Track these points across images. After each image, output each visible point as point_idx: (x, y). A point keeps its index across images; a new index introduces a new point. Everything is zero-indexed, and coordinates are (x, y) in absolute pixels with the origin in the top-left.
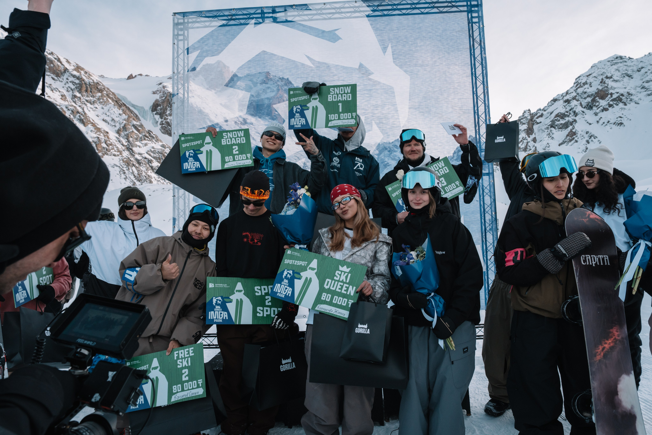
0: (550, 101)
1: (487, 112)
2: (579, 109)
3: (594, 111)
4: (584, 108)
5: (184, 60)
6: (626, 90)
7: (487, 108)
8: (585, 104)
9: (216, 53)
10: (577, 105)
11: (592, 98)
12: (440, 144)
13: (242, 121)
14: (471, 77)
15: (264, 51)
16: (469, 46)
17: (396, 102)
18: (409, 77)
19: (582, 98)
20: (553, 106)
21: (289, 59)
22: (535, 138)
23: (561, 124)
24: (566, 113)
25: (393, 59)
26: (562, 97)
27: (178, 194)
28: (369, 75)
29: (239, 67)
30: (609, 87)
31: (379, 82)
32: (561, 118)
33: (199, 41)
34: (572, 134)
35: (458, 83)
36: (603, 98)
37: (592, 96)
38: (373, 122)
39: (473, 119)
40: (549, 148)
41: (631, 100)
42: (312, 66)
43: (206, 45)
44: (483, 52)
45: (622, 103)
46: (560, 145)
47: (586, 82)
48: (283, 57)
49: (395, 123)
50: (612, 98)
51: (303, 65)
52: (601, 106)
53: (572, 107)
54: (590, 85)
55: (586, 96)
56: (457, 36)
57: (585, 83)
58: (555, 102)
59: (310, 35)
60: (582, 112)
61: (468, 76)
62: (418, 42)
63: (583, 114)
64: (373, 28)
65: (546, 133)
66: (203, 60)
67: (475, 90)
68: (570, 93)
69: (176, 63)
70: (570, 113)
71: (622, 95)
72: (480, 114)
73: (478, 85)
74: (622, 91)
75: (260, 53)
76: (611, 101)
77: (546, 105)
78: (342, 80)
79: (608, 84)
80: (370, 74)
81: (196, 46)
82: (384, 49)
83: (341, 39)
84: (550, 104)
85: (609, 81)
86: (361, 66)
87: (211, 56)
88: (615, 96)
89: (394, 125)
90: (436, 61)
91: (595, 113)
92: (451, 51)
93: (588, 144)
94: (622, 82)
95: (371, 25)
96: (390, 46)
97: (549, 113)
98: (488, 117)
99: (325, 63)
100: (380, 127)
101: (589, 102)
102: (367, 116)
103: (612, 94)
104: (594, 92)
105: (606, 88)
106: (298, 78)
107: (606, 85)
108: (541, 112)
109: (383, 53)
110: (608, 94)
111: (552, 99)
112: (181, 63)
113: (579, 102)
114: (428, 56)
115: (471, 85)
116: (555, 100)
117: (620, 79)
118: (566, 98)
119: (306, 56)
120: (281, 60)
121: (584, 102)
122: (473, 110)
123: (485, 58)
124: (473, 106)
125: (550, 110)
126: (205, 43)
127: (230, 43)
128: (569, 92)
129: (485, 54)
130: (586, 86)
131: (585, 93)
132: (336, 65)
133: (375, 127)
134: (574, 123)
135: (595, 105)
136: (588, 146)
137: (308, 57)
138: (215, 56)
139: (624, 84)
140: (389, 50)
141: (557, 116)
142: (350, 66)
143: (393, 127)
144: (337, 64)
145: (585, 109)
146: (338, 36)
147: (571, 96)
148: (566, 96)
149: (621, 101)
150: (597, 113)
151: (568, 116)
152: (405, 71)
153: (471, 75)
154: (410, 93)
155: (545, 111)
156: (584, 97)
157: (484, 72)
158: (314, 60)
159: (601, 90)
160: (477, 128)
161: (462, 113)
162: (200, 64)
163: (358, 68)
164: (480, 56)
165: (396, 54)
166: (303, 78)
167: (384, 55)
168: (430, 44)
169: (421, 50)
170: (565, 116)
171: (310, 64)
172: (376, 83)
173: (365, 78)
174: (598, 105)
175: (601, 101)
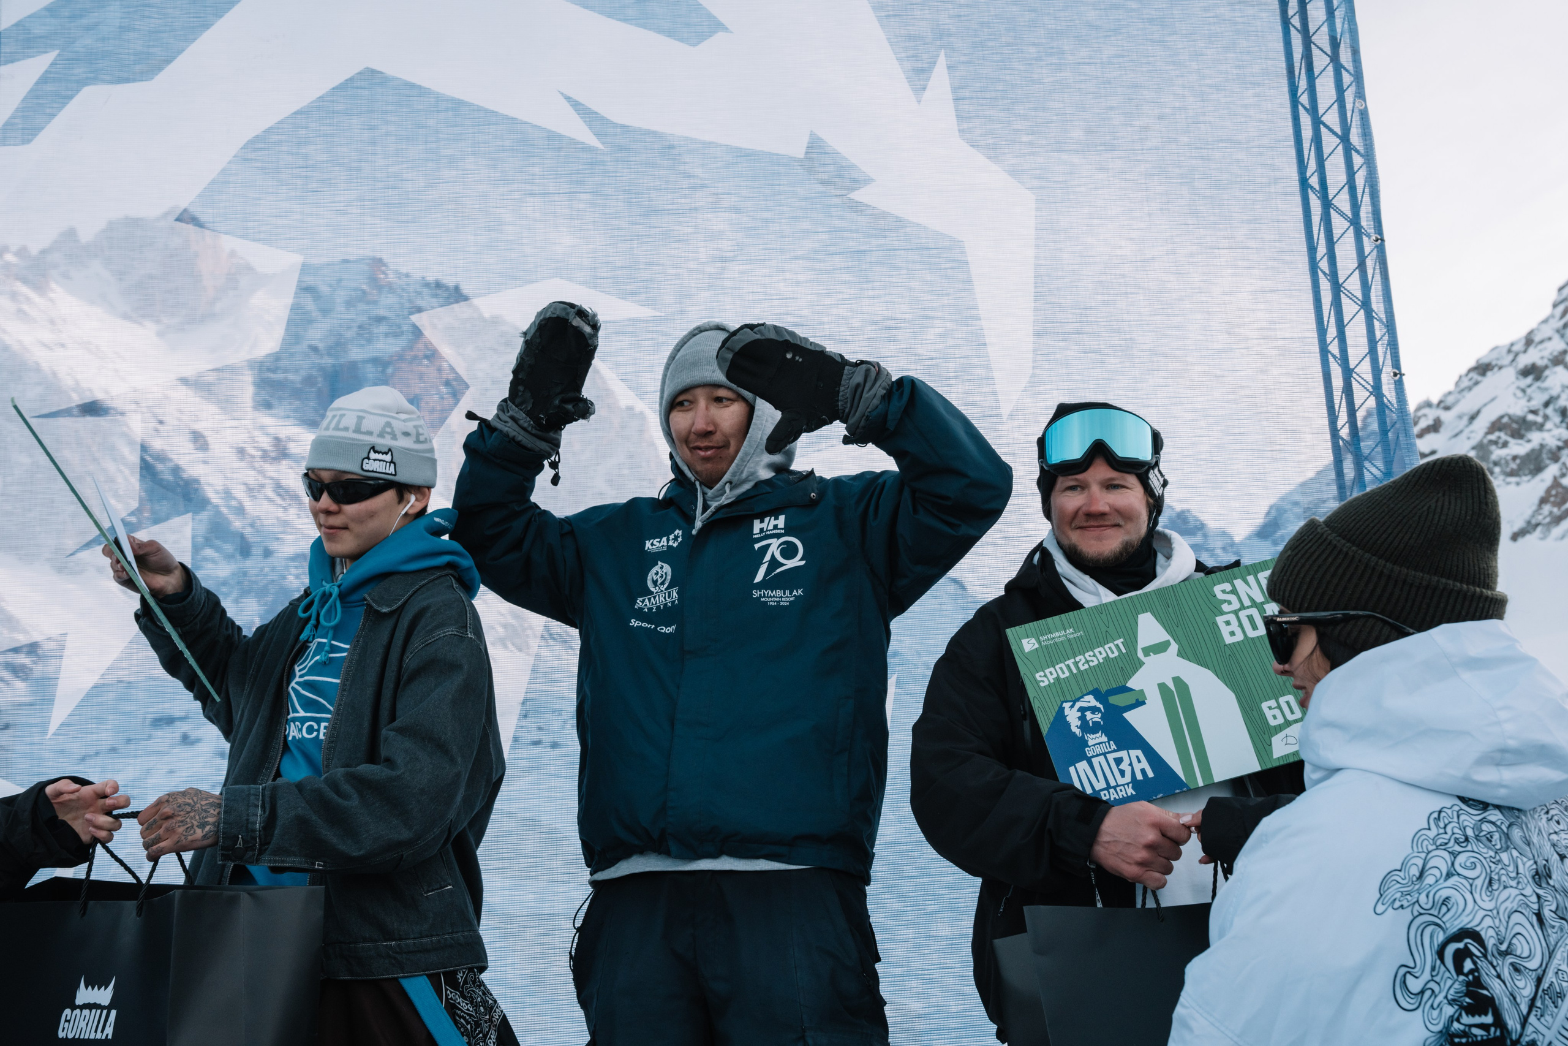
0: (1464, 371)
1: (1384, 349)
7: (1383, 331)
9: (137, 68)
13: (269, 448)
14: (1299, 199)
15: (373, 72)
16: (1284, 66)
17: (975, 307)
18: (1033, 197)
20: (1476, 389)
21: (487, 111)
23: (1515, 458)
24: (1531, 417)
25: (960, 118)
26: (1511, 357)
28: (853, 189)
29: (250, 135)
31: (899, 219)
32: (1513, 436)
35: (1249, 222)
39: (1321, 379)
42: (593, 141)
43: (88, 29)
44: (1350, 93)
46: (1515, 537)
48: (461, 102)
49: (977, 398)
51: (553, 137)
53: (1554, 393)
56: (1236, 24)
58: (1484, 375)
59: (586, 7)
61: (1289, 193)
62: (1066, 48)
66: (71, 97)
67: (1322, 255)
68: (1542, 342)
70: (1546, 417)
72: (1352, 356)
73: (1336, 233)
75: (351, 79)
77: (1451, 387)
78: (730, 209)
80: (857, 183)
81: (38, 30)
82: (919, 76)
83: (726, 29)
84: (1466, 383)
86: (815, 146)
87: (111, 82)
90: (1146, 129)
92: (1211, 86)
96: (942, 62)
97: (1465, 420)
99: (655, 134)
106: (532, 194)
108: (1431, 415)
109: (911, 94)
111: (1472, 363)
114: (1112, 108)
115: (1305, 233)
116: (1483, 369)
118: (1524, 361)
119: (568, 99)
120: (450, 114)
123: (1364, 115)
124: (1316, 324)
125: (1468, 404)
127: (206, 26)
128: (1537, 339)
132: (703, 143)
137: (576, 105)
138: (134, 80)
140: (940, 79)
141: (1496, 426)
142: (766, 149)
144: (707, 138)
146: (710, 16)
147: (1546, 353)
148: (1525, 351)
151: (1540, 427)
152: (1014, 172)
153: (1299, 189)
154: (1037, 267)
155: (1447, 408)
157: (1360, 172)
158: (603, 119)
161: (1273, 353)
162: (53, 115)
163: (802, 156)
164: (1336, 106)
165: (971, 98)
166: (556, 198)
167: (919, 102)
168: (1118, 56)
169: (1080, 82)
170: (1529, 429)
171: (587, 136)
172: (886, 223)
173: (836, 201)
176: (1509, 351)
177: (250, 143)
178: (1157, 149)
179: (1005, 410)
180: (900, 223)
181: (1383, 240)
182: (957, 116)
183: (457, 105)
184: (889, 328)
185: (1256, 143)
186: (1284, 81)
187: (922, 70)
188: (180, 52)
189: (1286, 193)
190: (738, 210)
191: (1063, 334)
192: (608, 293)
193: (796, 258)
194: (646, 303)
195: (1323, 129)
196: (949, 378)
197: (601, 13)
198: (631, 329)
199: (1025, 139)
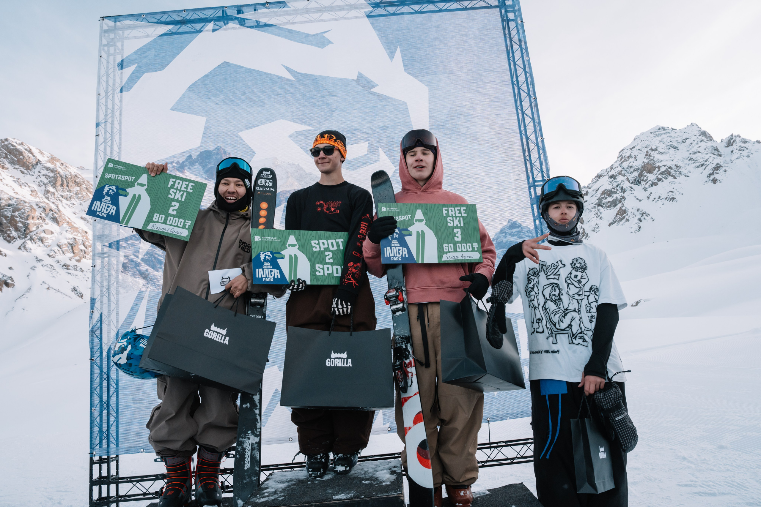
0: (594, 177)
1: (538, 131)
2: (626, 185)
3: (643, 187)
4: (632, 183)
5: (114, 77)
6: (674, 163)
7: (537, 125)
8: (632, 179)
9: (160, 67)
10: (624, 180)
11: (639, 172)
12: (477, 176)
14: (511, 86)
15: (226, 63)
16: (504, 47)
17: (411, 122)
18: (426, 89)
19: (628, 172)
20: (597, 182)
21: (260, 71)
23: (609, 202)
24: (613, 190)
25: (405, 66)
26: (607, 173)
28: (372, 88)
29: (191, 84)
30: (656, 159)
31: (386, 96)
32: (608, 196)
33: (136, 53)
34: (622, 213)
35: (495, 94)
36: (650, 172)
37: (638, 170)
38: (380, 149)
39: (520, 140)
40: (599, 229)
41: (680, 173)
42: (292, 78)
43: (146, 57)
44: (525, 55)
45: (671, 176)
46: (610, 225)
47: (631, 155)
48: (252, 70)
50: (659, 172)
51: (280, 78)
52: (650, 181)
53: (619, 183)
54: (635, 158)
55: (632, 170)
56: (489, 35)
57: (630, 157)
58: (599, 178)
59: (290, 40)
60: (630, 188)
61: (508, 85)
62: (437, 44)
63: (631, 190)
64: (374, 28)
65: (594, 213)
66: (141, 77)
67: (518, 104)
68: (615, 168)
70: (617, 190)
71: (670, 168)
72: (528, 134)
74: (669, 164)
75: (220, 65)
76: (659, 175)
77: (591, 182)
78: (334, 96)
79: (654, 157)
80: (373, 86)
81: (132, 58)
82: (392, 54)
83: (332, 43)
84: (594, 181)
85: (655, 153)
86: (360, 76)
87: (152, 72)
88: (663, 169)
90: (462, 67)
91: (644, 188)
92: (481, 54)
93: (640, 223)
94: (668, 154)
95: (372, 24)
96: (398, 50)
97: (595, 191)
98: (540, 137)
99: (311, 75)
100: (390, 156)
101: (636, 177)
102: (370, 142)
103: (659, 167)
104: (641, 166)
105: (652, 161)
106: (274, 95)
107: (652, 158)
109: (389, 59)
110: (655, 168)
111: (596, 175)
113: (626, 177)
114: (451, 61)
115: (513, 97)
116: (599, 176)
117: (666, 151)
118: (611, 174)
119: (284, 66)
120: (249, 73)
121: (631, 177)
122: (518, 129)
123: (529, 61)
124: (517, 124)
125: (595, 187)
126: (144, 55)
127: (178, 53)
128: (614, 167)
129: (528, 56)
130: (631, 160)
131: (631, 167)
132: (326, 77)
133: (383, 155)
134: (623, 200)
135: (643, 180)
136: (641, 224)
137: (287, 68)
138: (158, 71)
139: (670, 156)
140: (398, 54)
141: (603, 193)
142: (345, 78)
144: (327, 75)
145: (633, 184)
146: (327, 39)
147: (616, 171)
148: (611, 171)
149: (669, 175)
150: (646, 188)
151: (616, 193)
152: (421, 81)
154: (429, 109)
155: (590, 188)
156: (630, 172)
157: (529, 79)
158: (294, 71)
159: (648, 164)
160: (527, 154)
161: (504, 133)
162: (136, 82)
163: (356, 79)
164: (521, 59)
165: (408, 60)
166: (281, 96)
167: (392, 61)
168: (453, 46)
169: (441, 54)
170: (613, 193)
171: (290, 77)
172: (382, 98)
173: (367, 92)
174: (646, 180)
175: (648, 175)
176: (606, 171)
177: (191, 86)
178: (466, 73)
180: (386, 98)
181: (536, 98)
182: (404, 65)
183: (251, 71)
184: (384, 129)
185: (496, 70)
186: (505, 52)
187: (393, 52)
188: (171, 61)
189: (506, 85)
190: (336, 96)
191: (438, 129)
192: (297, 123)
193: (355, 109)
194: (309, 125)
195: (517, 66)
197: (294, 41)
198: (304, 133)
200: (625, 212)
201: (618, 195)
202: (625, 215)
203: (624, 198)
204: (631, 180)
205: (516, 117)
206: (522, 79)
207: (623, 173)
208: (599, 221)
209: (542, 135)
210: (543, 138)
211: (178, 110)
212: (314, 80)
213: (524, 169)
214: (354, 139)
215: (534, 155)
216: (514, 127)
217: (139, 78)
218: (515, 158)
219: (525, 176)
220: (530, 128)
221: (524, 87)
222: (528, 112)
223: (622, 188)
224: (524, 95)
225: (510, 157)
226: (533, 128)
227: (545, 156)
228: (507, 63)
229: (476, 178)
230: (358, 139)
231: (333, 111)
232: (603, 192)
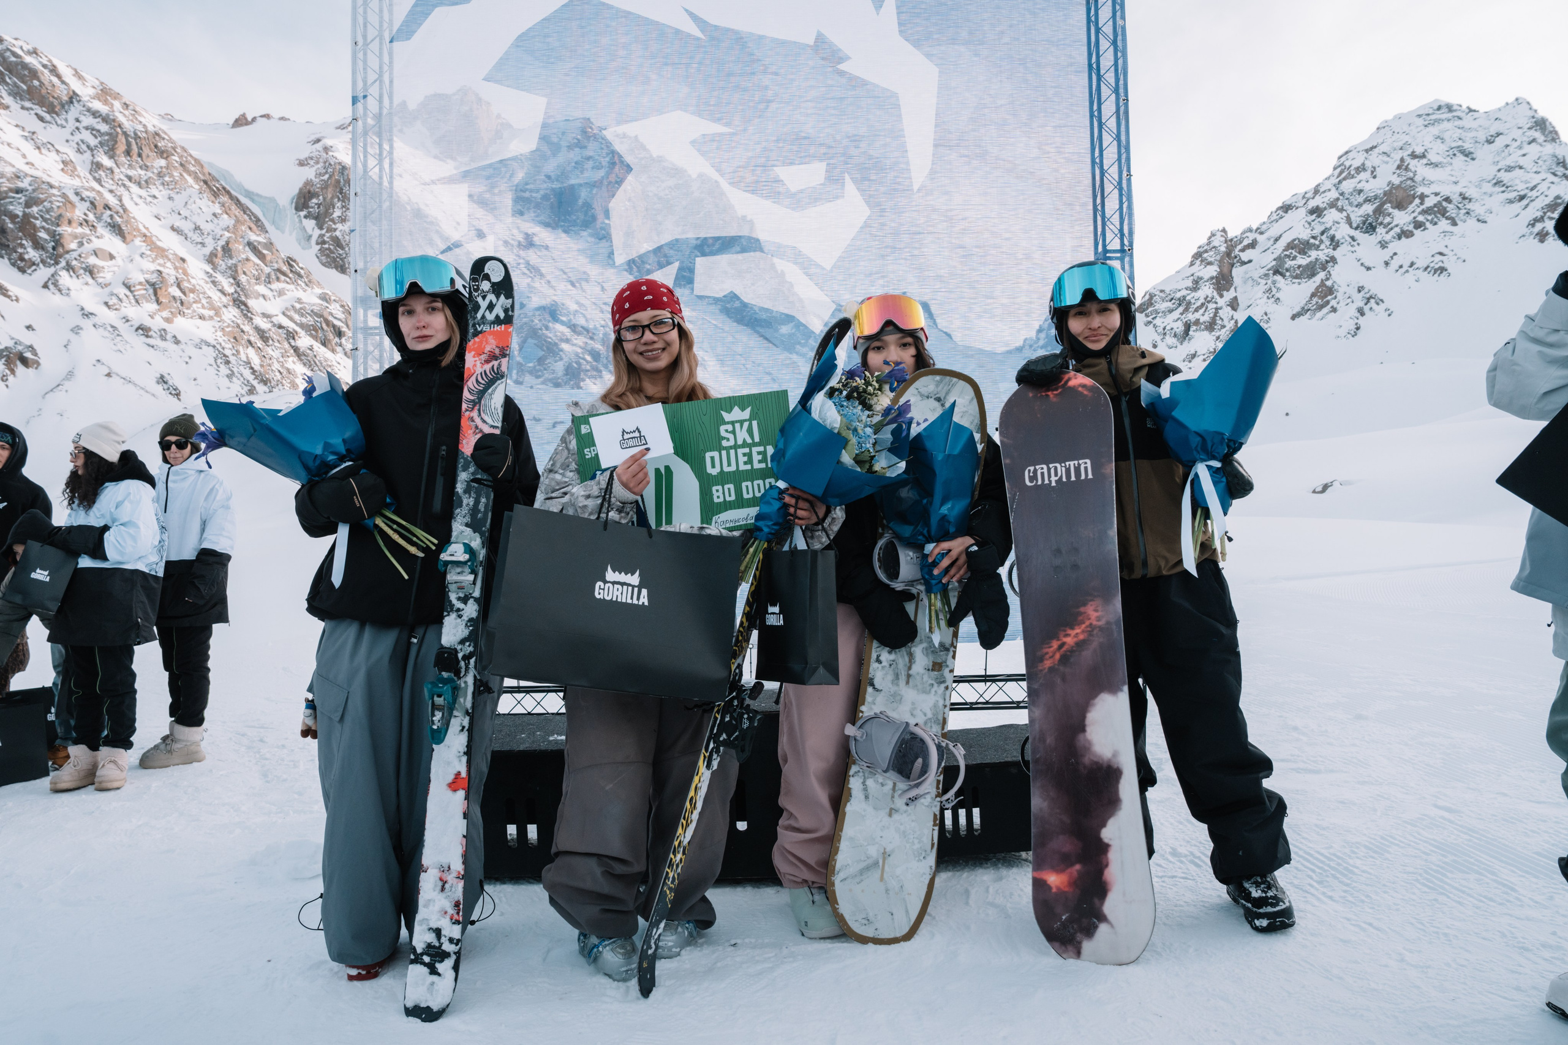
0: (1274, 209)
1: (1123, 161)
2: (1343, 232)
3: (1379, 238)
4: (1356, 228)
5: (381, 11)
7: (1123, 150)
8: (1359, 219)
10: (1340, 220)
11: (1375, 206)
12: (1007, 235)
14: (1086, 75)
17: (903, 130)
18: (938, 70)
19: (1351, 204)
20: (1280, 221)
21: (643, 17)
22: (1236, 298)
23: (1299, 267)
24: (1312, 241)
25: (900, 24)
26: (1304, 201)
27: (366, 345)
28: (839, 63)
29: (520, 33)
30: (1418, 178)
31: (863, 80)
32: (1300, 253)
34: (1325, 293)
35: (1055, 87)
36: (1400, 206)
37: (1375, 199)
38: (847, 176)
39: (1090, 176)
41: (1467, 213)
42: (699, 34)
44: (1118, 14)
45: (1447, 218)
46: (1294, 317)
47: (1363, 164)
48: (629, 13)
49: (900, 180)
50: (1422, 207)
51: (678, 32)
53: (1328, 226)
54: (1372, 172)
55: (1360, 199)
57: (1361, 169)
58: (1286, 212)
60: (1350, 240)
61: (1080, 72)
63: (1353, 243)
65: (1263, 287)
66: (429, 14)
67: (1095, 107)
68: (1324, 192)
69: (361, 20)
70: (1321, 241)
71: (1447, 200)
72: (1106, 164)
74: (1446, 191)
76: (1420, 213)
77: (1265, 219)
78: (772, 73)
79: (1415, 174)
80: (841, 60)
82: (878, 1)
84: (1275, 217)
85: (1418, 164)
86: (820, 39)
88: (1430, 202)
89: (897, 186)
90: (1002, 32)
91: (1380, 242)
92: (1040, 9)
93: (1360, 317)
94: (1449, 168)
97: (1272, 240)
98: (1125, 174)
99: (732, 31)
100: (863, 190)
101: (1368, 215)
102: (832, 161)
103: (1423, 197)
104: (1382, 191)
105: (1409, 182)
106: (666, 64)
107: (1411, 175)
108: (1252, 236)
109: (873, 9)
110: (1414, 197)
111: (1280, 204)
112: (374, 19)
113: (1345, 214)
114: (984, 20)
115: (1088, 94)
116: (1286, 208)
118: (1312, 204)
119: (686, 10)
121: (1357, 215)
122: (1089, 155)
123: (1124, 28)
124: (1089, 145)
125: (1274, 231)
128: (1322, 190)
129: (1123, 18)
130: (1363, 176)
131: (1360, 191)
132: (759, 36)
133: (850, 188)
134: (1331, 264)
135: (1381, 224)
136: (1362, 321)
137: (692, 15)
139: (1453, 173)
140: (890, 0)
141: (1290, 246)
142: (793, 40)
143: (895, 190)
144: (762, 33)
145: (1358, 231)
147: (1326, 200)
148: (1313, 198)
149: (1443, 215)
150: (1387, 243)
151: (1317, 248)
152: (928, 56)
153: (1086, 69)
154: (937, 109)
155: (1262, 233)
156: (1356, 203)
157: (1120, 62)
158: (705, 22)
159: (1399, 187)
160: (1099, 201)
161: (1063, 161)
162: (421, 24)
163: (812, 44)
164: (1110, 22)
165: (907, 12)
166: (679, 66)
167: (878, 14)
170: (1310, 249)
171: (696, 32)
172: (856, 82)
173: (830, 69)
174: (1389, 224)
175: (1396, 212)
176: (1304, 197)
177: (520, 36)
178: (1008, 44)
179: (916, 187)
180: (864, 83)
181: (1128, 99)
182: (898, 23)
183: (627, 15)
184: (856, 141)
185: (1062, 42)
189: (1076, 72)
190: (776, 74)
191: (949, 146)
192: (705, 119)
193: (807, 101)
194: (727, 125)
195: (1101, 33)
196: (886, 169)
198: (717, 139)
199: (935, 36)
200: (1330, 291)
201: (1322, 255)
202: (1329, 298)
203: (1333, 260)
204: (1356, 220)
205: (1089, 133)
206: (1107, 61)
207: (1340, 204)
208: (1271, 307)
209: (1129, 170)
210: (1131, 176)
211: (497, 82)
212: (739, 40)
213: (1092, 228)
214: (803, 154)
215: (1112, 204)
216: (1082, 151)
217: (427, 15)
218: (1078, 208)
219: (1092, 242)
220: (1110, 154)
221: (1110, 77)
222: (1112, 124)
223: (1332, 238)
224: (1106, 91)
225: (1070, 204)
226: (1116, 156)
227: (1130, 207)
228: (1085, 29)
229: (1007, 239)
230: (809, 156)
231: (769, 101)
232: (1289, 244)
